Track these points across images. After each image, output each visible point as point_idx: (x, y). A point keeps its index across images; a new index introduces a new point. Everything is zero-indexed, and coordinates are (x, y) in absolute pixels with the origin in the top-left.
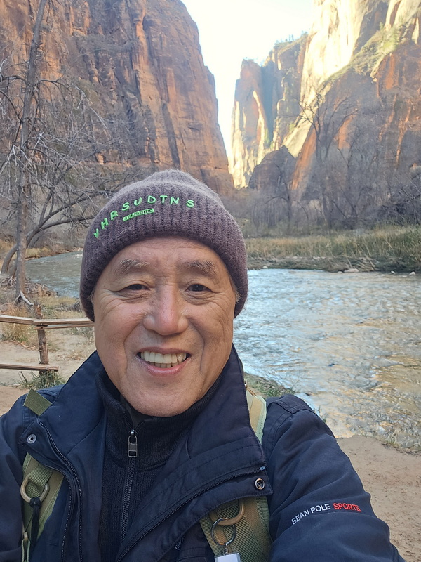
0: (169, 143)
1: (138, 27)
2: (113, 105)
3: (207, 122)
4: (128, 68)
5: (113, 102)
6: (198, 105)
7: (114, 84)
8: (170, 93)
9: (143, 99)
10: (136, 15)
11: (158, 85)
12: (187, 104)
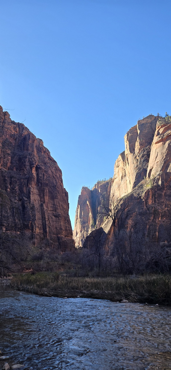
0: (42, 222)
1: (33, 169)
2: (15, 203)
3: (63, 214)
4: (26, 186)
5: (16, 201)
6: (59, 205)
7: (18, 192)
8: (45, 199)
9: (31, 201)
10: (33, 164)
11: (39, 195)
12: (53, 205)
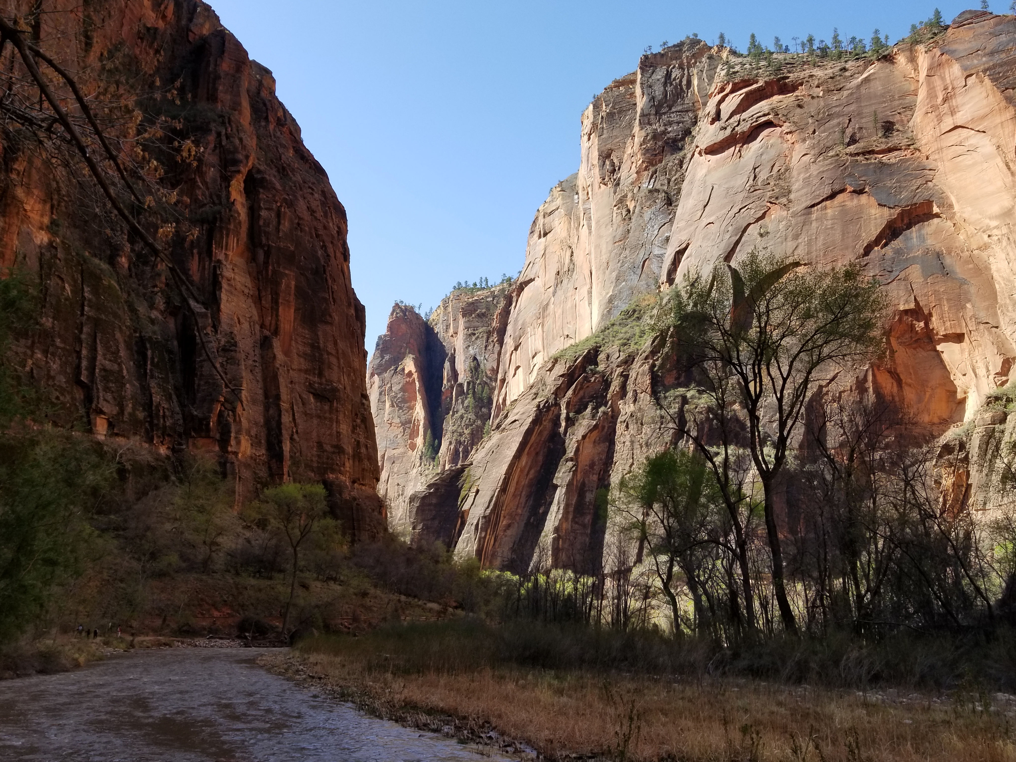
0: (264, 416)
1: (234, 182)
2: (152, 321)
3: (348, 388)
4: (200, 254)
5: (155, 314)
6: (334, 352)
7: (163, 279)
8: (281, 318)
9: (224, 317)
10: (236, 162)
11: (258, 300)
12: (312, 346)
